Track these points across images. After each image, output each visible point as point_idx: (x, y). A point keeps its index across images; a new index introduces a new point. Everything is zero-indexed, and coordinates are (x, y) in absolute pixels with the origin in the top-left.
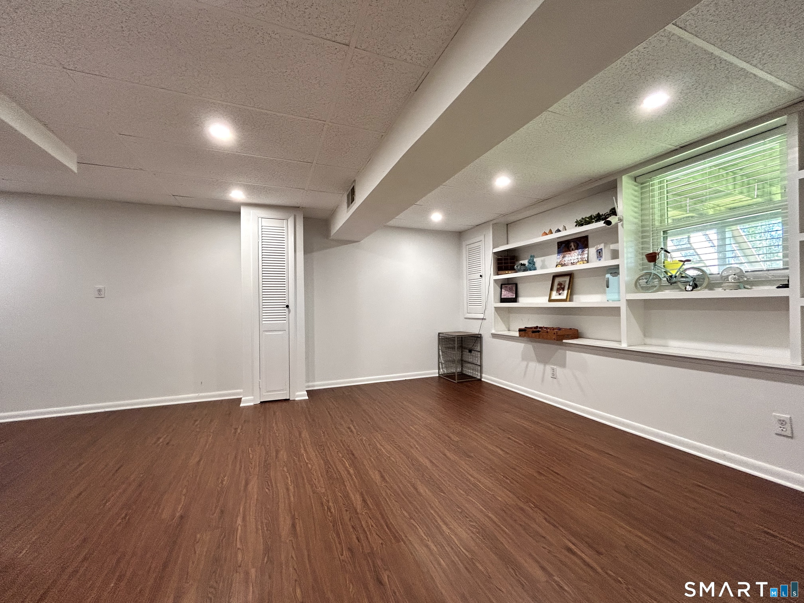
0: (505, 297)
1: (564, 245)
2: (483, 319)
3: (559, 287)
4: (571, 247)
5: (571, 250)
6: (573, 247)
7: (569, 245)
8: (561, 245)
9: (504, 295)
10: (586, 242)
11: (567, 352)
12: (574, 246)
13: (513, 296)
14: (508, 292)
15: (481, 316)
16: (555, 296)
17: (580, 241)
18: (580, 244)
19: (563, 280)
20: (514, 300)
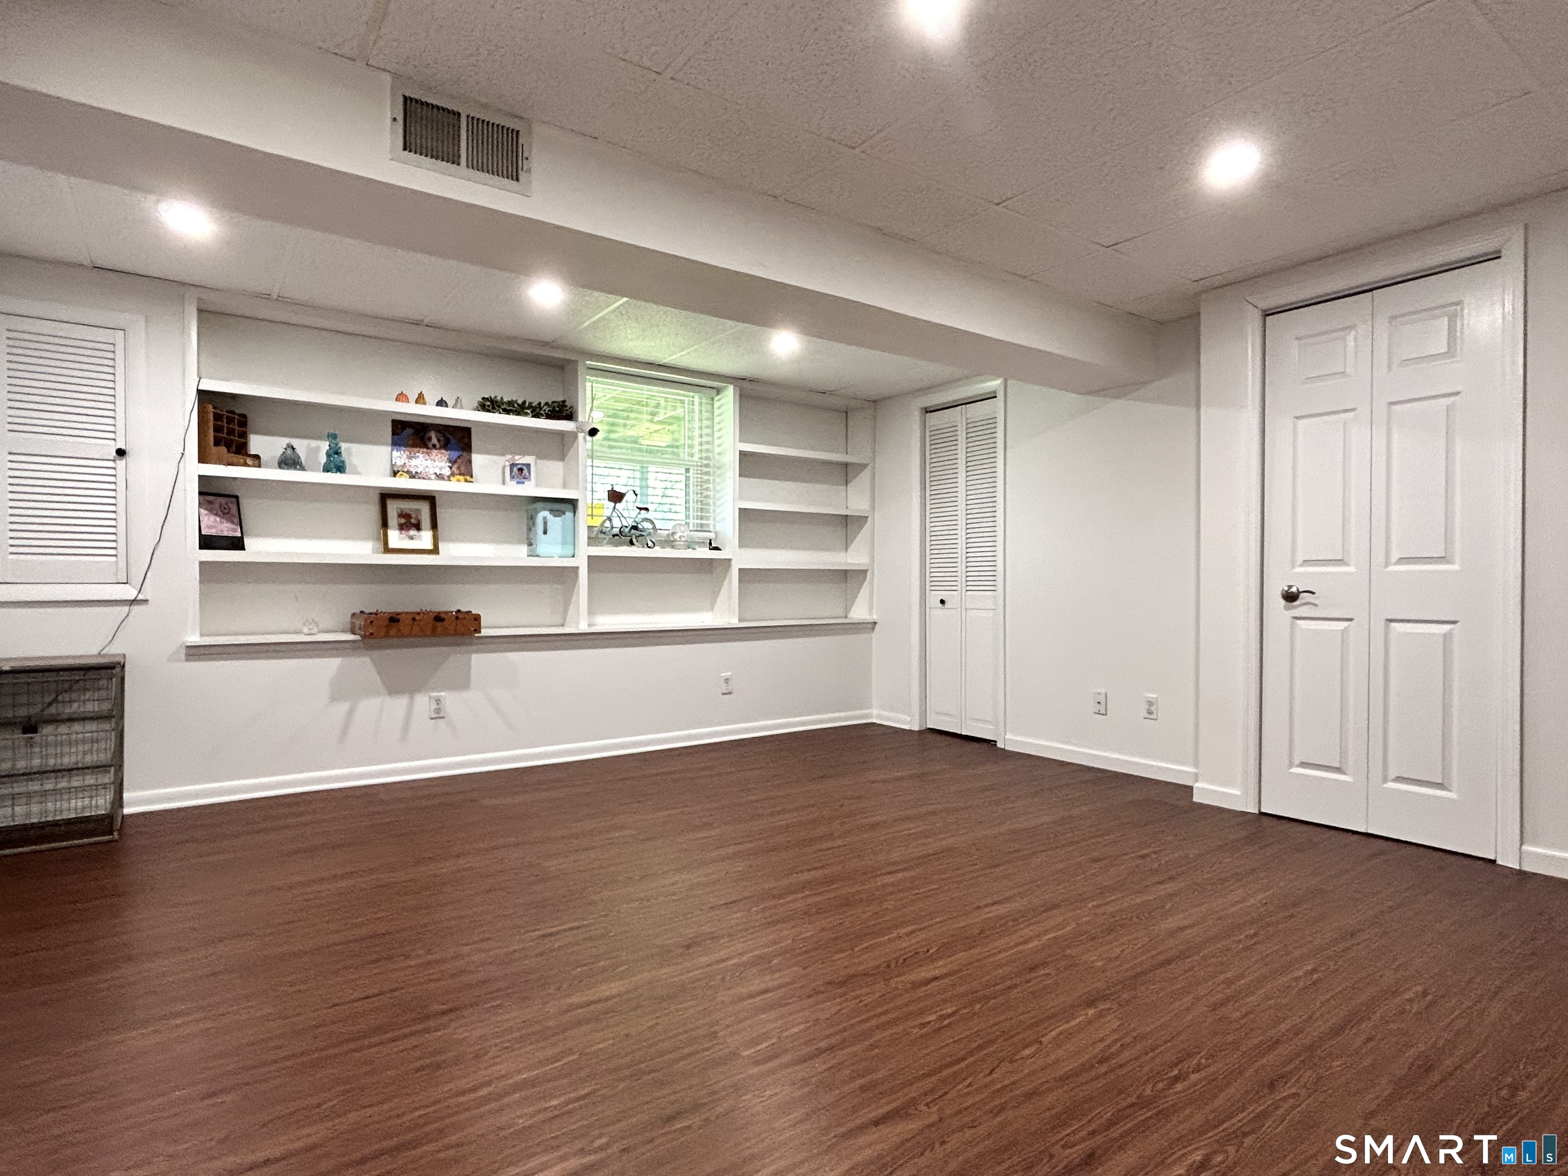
0: (213, 532)
1: (409, 431)
2: (134, 602)
3: (403, 521)
4: (430, 439)
5: (430, 445)
6: (434, 441)
7: (424, 435)
8: (403, 429)
9: (210, 527)
10: (466, 440)
11: (474, 657)
12: (439, 440)
13: (235, 531)
14: (218, 519)
15: (130, 593)
16: (395, 538)
17: (451, 433)
18: (453, 441)
19: (416, 507)
20: (237, 544)
